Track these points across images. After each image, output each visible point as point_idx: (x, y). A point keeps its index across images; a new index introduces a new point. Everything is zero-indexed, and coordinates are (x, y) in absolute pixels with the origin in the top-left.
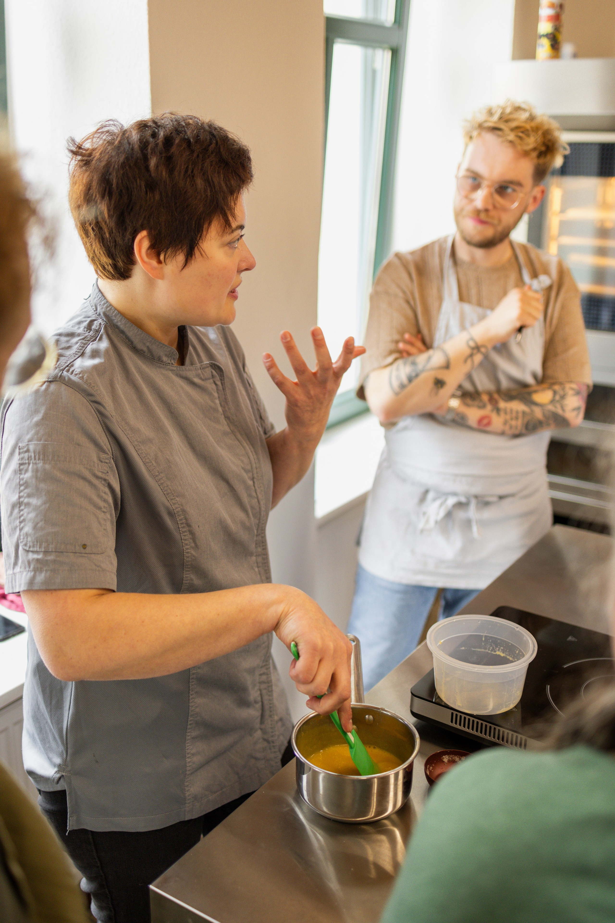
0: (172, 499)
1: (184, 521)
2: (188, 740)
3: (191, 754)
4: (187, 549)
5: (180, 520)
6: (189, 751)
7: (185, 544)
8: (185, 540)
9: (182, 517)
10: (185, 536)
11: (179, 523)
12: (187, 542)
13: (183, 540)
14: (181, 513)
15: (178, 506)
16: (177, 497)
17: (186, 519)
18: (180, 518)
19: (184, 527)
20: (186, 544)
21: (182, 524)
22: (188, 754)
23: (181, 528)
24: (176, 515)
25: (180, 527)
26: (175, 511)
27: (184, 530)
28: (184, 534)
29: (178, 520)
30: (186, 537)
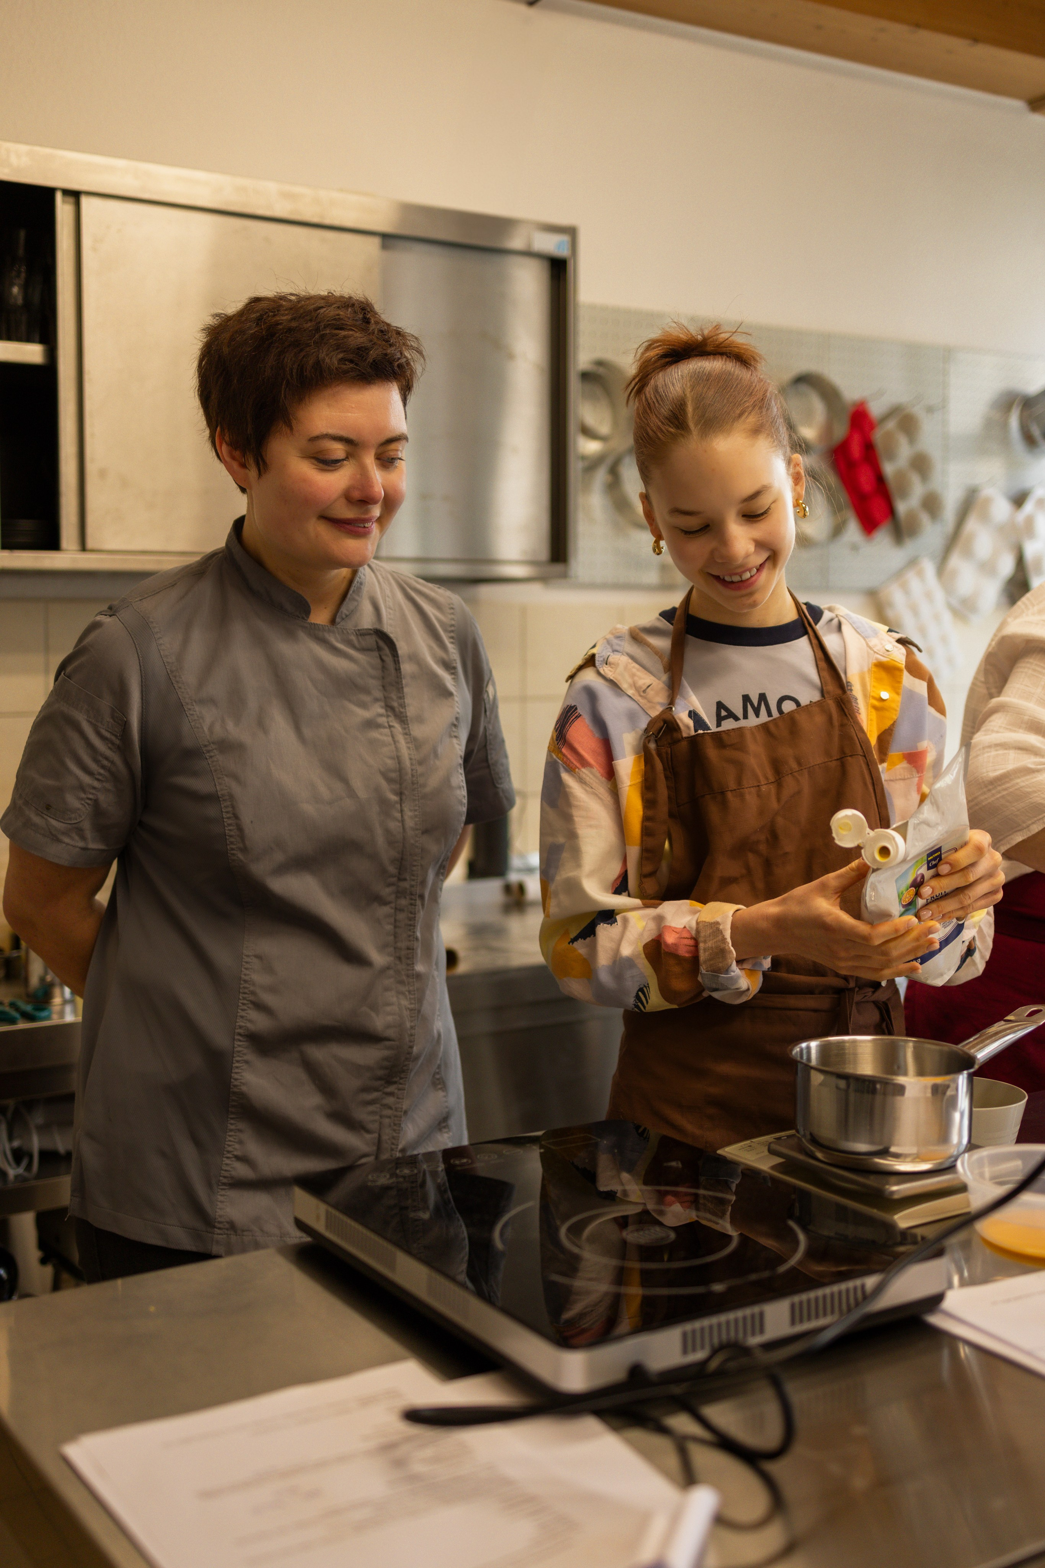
0: (219, 778)
1: (230, 809)
2: (231, 1130)
3: (233, 1155)
4: (233, 849)
5: (225, 807)
6: (230, 1149)
7: (230, 842)
8: (231, 836)
9: (229, 803)
10: (230, 830)
11: (223, 810)
12: (232, 840)
13: (228, 835)
14: (227, 797)
15: (225, 788)
16: (226, 776)
17: (233, 807)
18: (225, 804)
19: (228, 818)
20: (232, 843)
21: (227, 812)
22: (229, 1152)
23: (225, 818)
24: (221, 799)
25: (224, 816)
26: (219, 793)
27: (230, 822)
28: (229, 828)
29: (222, 806)
30: (232, 833)
